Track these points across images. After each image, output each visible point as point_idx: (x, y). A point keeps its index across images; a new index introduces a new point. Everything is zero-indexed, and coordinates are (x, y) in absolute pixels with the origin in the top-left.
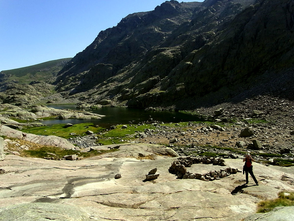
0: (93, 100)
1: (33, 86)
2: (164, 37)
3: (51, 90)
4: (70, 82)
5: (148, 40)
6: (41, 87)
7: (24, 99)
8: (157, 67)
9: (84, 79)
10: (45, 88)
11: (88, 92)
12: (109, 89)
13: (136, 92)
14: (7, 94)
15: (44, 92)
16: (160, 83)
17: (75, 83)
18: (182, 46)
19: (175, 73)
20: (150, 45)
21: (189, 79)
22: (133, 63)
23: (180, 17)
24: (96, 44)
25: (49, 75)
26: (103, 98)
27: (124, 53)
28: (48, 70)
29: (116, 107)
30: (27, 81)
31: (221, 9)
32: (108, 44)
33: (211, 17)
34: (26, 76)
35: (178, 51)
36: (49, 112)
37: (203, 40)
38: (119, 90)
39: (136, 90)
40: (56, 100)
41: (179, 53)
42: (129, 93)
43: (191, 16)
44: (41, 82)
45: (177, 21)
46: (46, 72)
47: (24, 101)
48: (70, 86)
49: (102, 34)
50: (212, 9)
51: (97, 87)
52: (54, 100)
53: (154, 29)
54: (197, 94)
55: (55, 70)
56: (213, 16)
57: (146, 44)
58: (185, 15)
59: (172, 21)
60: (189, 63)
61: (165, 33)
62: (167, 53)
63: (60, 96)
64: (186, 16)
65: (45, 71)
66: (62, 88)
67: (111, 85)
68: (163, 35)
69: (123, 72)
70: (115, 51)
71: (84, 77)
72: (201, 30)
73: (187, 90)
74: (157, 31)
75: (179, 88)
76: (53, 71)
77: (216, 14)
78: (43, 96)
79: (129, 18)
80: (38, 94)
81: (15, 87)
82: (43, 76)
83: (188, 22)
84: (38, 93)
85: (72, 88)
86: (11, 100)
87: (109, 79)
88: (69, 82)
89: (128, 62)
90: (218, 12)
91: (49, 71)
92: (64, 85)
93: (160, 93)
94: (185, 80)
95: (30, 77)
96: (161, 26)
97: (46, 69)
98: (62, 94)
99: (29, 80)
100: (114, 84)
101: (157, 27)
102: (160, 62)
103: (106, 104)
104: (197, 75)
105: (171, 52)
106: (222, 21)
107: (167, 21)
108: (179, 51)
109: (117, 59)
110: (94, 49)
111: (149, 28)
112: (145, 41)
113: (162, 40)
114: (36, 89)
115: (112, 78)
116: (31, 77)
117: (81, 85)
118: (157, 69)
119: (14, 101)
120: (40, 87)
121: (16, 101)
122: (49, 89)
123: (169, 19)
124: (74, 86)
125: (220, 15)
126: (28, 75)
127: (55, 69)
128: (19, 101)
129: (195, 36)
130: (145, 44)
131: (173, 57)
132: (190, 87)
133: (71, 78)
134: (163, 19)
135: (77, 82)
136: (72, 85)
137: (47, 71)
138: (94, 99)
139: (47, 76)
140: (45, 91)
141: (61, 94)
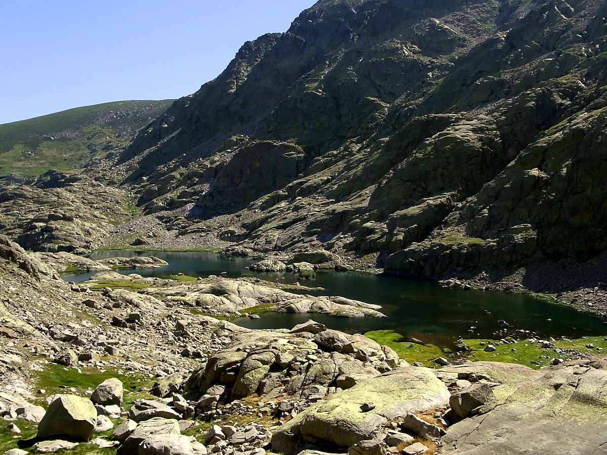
0: (268, 242)
1: (70, 191)
2: (430, 74)
3: (125, 205)
4: (177, 187)
5: (386, 79)
6: (93, 197)
7: (77, 234)
8: (440, 170)
9: (215, 177)
10: (107, 199)
11: (238, 216)
12: (307, 215)
13: (397, 235)
14: (9, 215)
15: (108, 210)
16: (456, 215)
17: (194, 189)
18: (500, 116)
19: (498, 196)
20: (393, 94)
21: (542, 216)
22: (352, 142)
23: (467, 13)
24: (234, 79)
25: (79, 150)
26: (298, 242)
27: (321, 112)
28: (74, 135)
29: (350, 270)
30: (17, 168)
31: (589, 6)
32: (270, 83)
33: (563, 32)
34: (11, 153)
35: (492, 130)
36: (252, 295)
37: (553, 102)
38: (341, 221)
39: (396, 229)
40: (155, 236)
41: (496, 136)
42: (377, 236)
43: (497, 13)
44: (81, 179)
45: (458, 26)
46: (69, 142)
47: (78, 240)
48: (179, 197)
49: (247, 51)
50: (562, 5)
51: (259, 202)
52: (150, 237)
53: (402, 49)
54: (568, 255)
55: (92, 136)
56: (568, 27)
57: (382, 91)
58: (478, 7)
59: (446, 27)
60: (535, 172)
61: (430, 61)
62: (463, 134)
63: (159, 224)
64: (482, 11)
65: (64, 140)
66: (155, 200)
67: (310, 204)
68: (425, 68)
69: (326, 166)
70: (298, 105)
71: (216, 173)
72: (543, 69)
73: (540, 244)
74: (408, 56)
75: (519, 236)
76: (88, 139)
77: (576, 21)
78: (110, 222)
79: (322, 11)
80: (96, 217)
81: (25, 195)
82: (59, 154)
83: (498, 40)
84: (97, 213)
85: (186, 203)
86: (43, 235)
87: (290, 185)
88: (173, 183)
89: (336, 139)
90: (582, 16)
91: (75, 139)
92: (160, 193)
93: (470, 245)
94: (529, 216)
95: (25, 157)
96: (418, 41)
97: (68, 134)
98: (161, 218)
99: (22, 163)
100: (317, 203)
101: (409, 44)
102: (448, 159)
103: (320, 262)
104: (561, 205)
105: (474, 131)
106: (598, 46)
107: (433, 26)
108: (494, 129)
109: (305, 128)
110: (228, 94)
111: (388, 44)
112: (378, 82)
113: (423, 82)
114: (83, 202)
115: (301, 183)
116: (27, 157)
117: (210, 194)
118: (442, 175)
119: (52, 239)
120: (92, 194)
121: (58, 238)
122: (118, 203)
123: (438, 19)
124: (191, 197)
125: (588, 27)
126: (19, 148)
127: (92, 134)
128: (65, 240)
129: (534, 92)
130: (378, 91)
131: (481, 148)
132: (548, 235)
133: (176, 174)
134: (420, 20)
135: (197, 187)
136: (184, 194)
137: (70, 140)
138: (270, 241)
139: (73, 153)
140: (110, 208)
141: (158, 217)
